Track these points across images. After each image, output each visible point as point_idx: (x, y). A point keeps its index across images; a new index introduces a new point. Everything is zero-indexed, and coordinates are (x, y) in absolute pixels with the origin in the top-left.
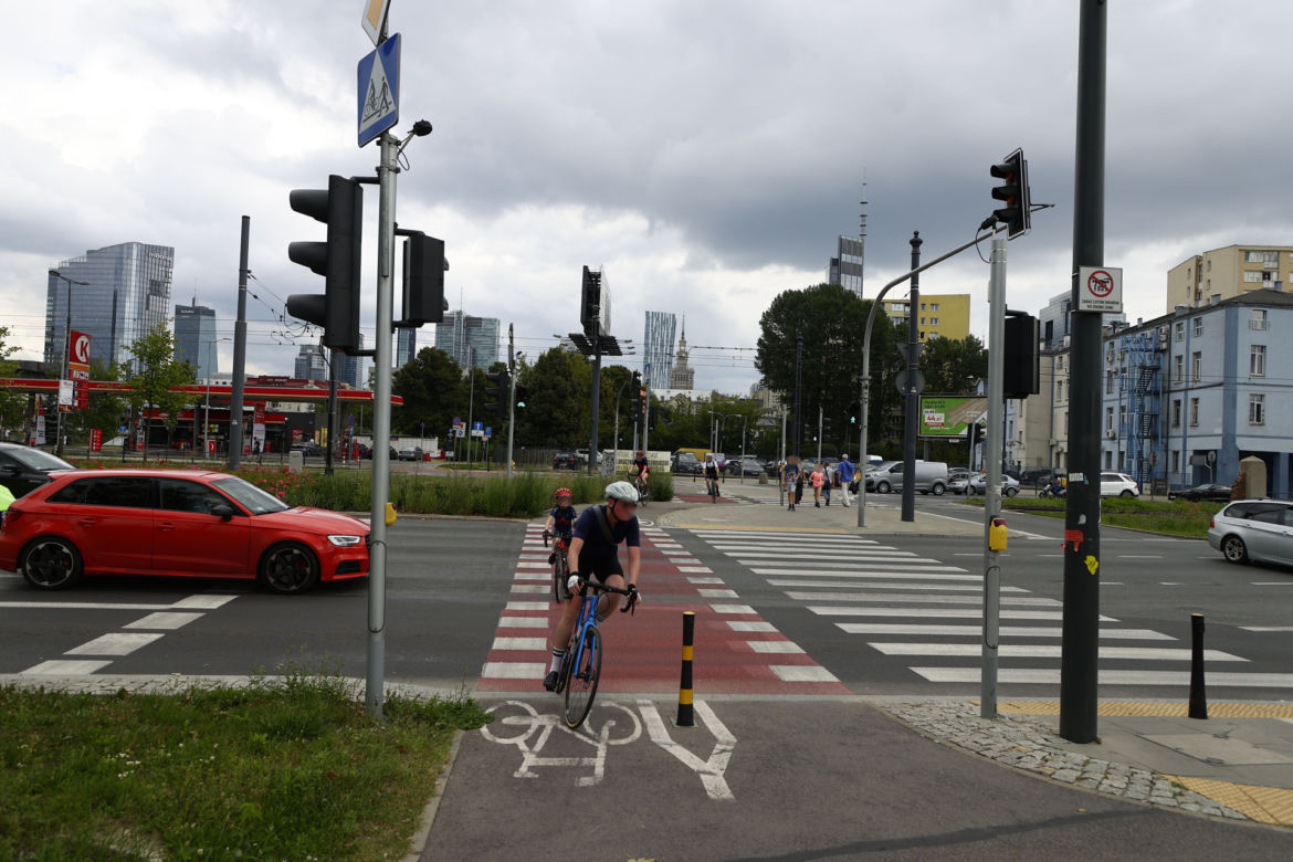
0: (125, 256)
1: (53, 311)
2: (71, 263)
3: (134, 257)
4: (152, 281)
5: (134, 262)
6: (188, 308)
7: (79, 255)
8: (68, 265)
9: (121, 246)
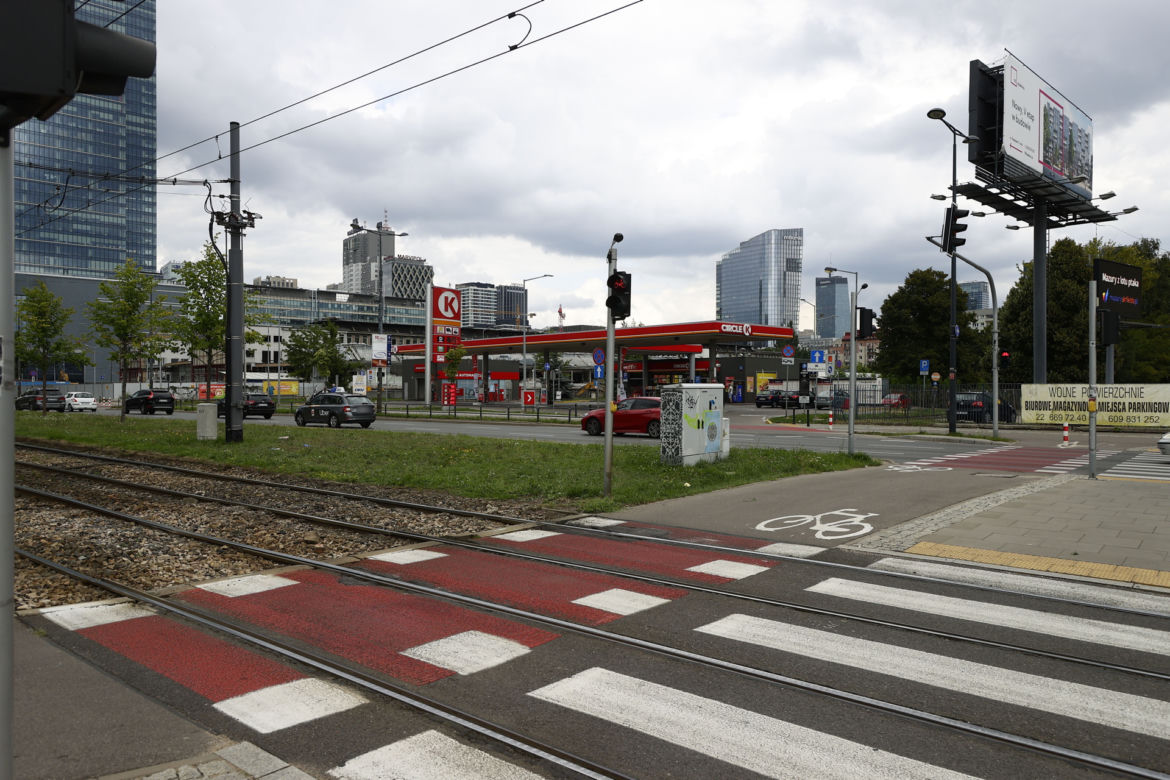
0: (766, 242)
1: (720, 294)
2: (730, 255)
3: (773, 242)
4: (788, 260)
5: (773, 246)
6: (826, 279)
7: (735, 247)
8: (728, 257)
9: (763, 235)
